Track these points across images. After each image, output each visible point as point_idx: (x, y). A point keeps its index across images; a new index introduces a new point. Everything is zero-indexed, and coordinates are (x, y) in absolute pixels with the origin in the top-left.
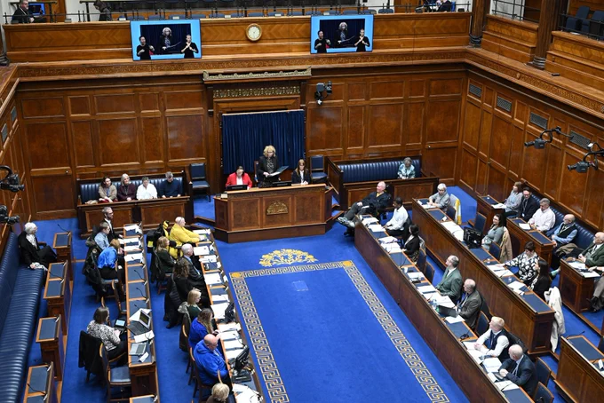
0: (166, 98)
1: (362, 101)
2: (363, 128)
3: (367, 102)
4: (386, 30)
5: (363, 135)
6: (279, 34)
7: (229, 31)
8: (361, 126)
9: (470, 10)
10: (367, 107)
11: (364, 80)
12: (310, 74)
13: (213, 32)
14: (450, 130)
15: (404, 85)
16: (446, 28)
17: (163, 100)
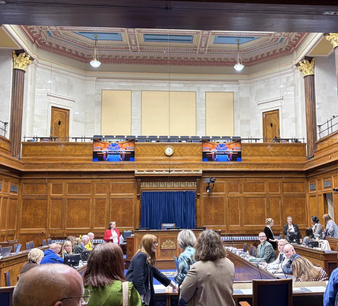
0: (111, 187)
1: (237, 194)
2: (240, 212)
3: (241, 195)
4: (251, 152)
5: (239, 217)
6: (184, 153)
7: (154, 149)
8: (238, 211)
9: (306, 142)
10: (241, 198)
11: (238, 180)
12: (201, 173)
13: (144, 150)
14: (300, 217)
15: (265, 185)
16: (290, 152)
17: (109, 187)
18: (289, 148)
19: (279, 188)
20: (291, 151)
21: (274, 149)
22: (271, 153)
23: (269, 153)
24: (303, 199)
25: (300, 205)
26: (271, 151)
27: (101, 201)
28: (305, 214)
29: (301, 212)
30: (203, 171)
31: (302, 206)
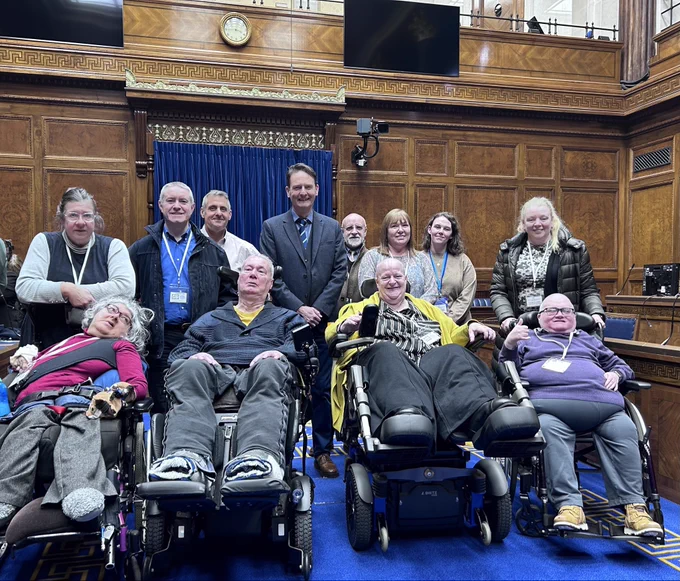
0: (45, 131)
1: (441, 177)
3: (451, 180)
10: (451, 189)
11: (444, 137)
12: (342, 101)
13: (155, 19)
14: (601, 247)
15: (516, 154)
16: (580, 66)
17: (39, 133)
18: (578, 52)
19: (553, 164)
20: (582, 61)
21: (540, 53)
22: (530, 63)
23: (526, 63)
24: (610, 196)
25: (602, 213)
26: (533, 59)
27: (13, 177)
28: (613, 238)
29: (602, 234)
30: (347, 99)
31: (606, 218)
